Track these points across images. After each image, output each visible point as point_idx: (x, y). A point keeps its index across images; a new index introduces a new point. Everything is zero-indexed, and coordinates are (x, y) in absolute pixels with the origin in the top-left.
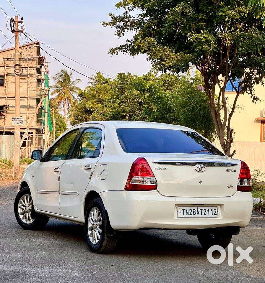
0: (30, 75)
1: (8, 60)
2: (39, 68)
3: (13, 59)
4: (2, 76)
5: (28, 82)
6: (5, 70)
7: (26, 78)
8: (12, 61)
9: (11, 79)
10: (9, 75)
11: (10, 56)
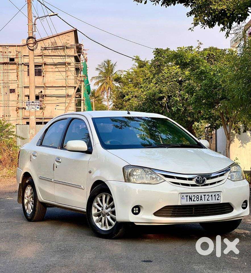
0: (68, 63)
1: (45, 49)
2: (77, 56)
3: (51, 48)
4: (40, 66)
5: (66, 71)
6: (43, 59)
7: (64, 66)
8: (50, 49)
9: (49, 68)
10: (47, 65)
11: (48, 45)
